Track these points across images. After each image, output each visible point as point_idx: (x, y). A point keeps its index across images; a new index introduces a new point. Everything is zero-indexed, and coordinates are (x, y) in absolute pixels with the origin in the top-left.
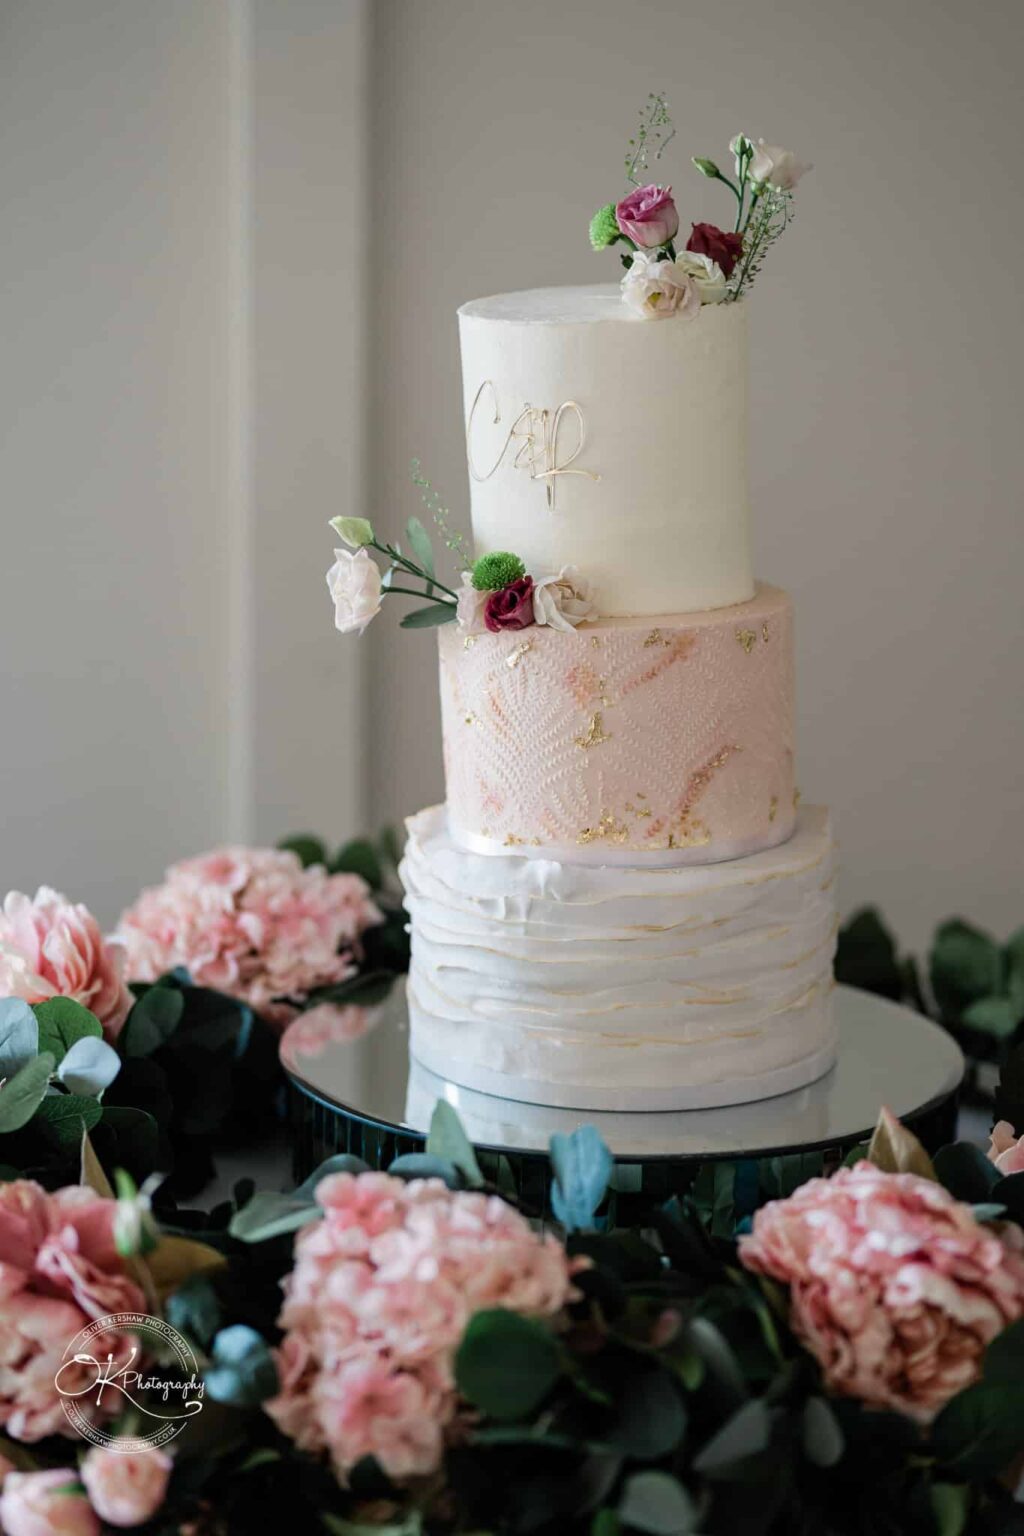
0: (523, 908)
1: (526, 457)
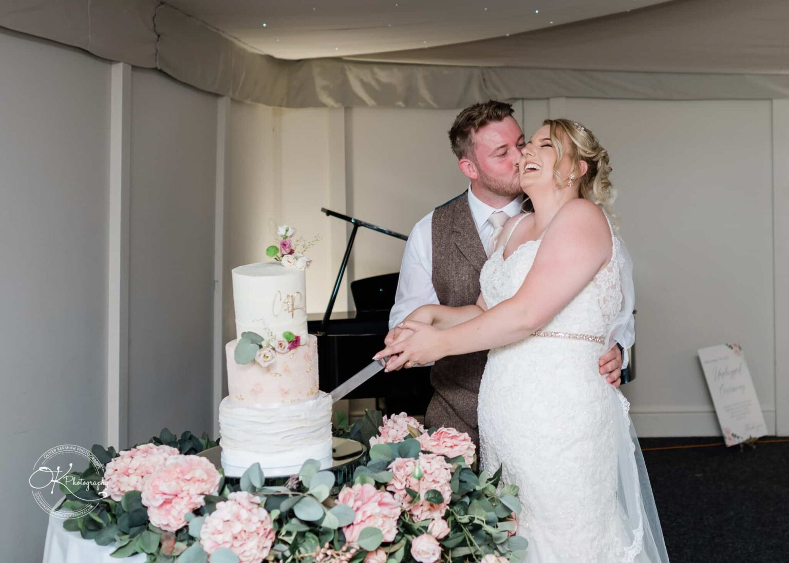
0: (308, 414)
1: (287, 308)
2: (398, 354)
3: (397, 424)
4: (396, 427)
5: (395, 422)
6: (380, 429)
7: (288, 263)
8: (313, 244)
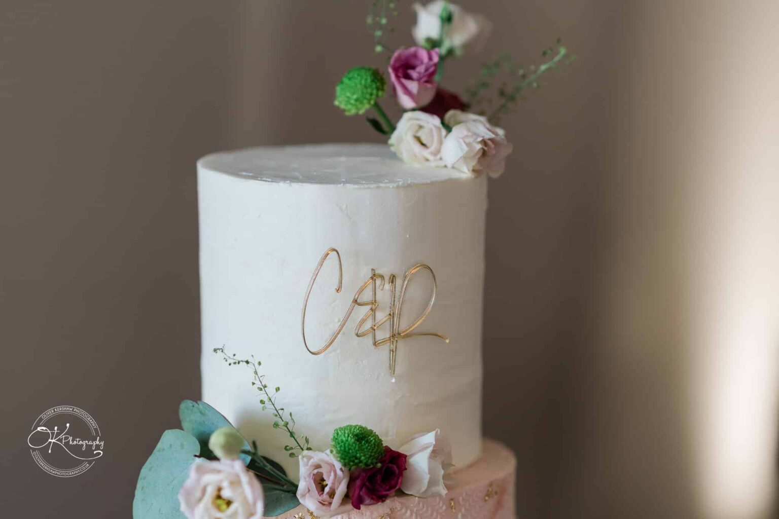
1: (368, 325)
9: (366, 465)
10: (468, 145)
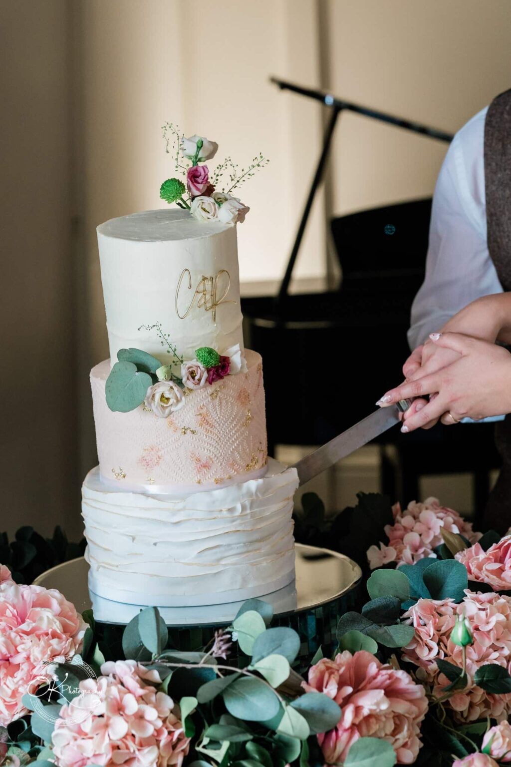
0: (248, 507)
1: (203, 301)
2: (426, 398)
3: (420, 522)
4: (418, 526)
5: (416, 518)
6: (387, 529)
7: (204, 213)
8: (251, 172)
9: (215, 365)
10: (233, 213)
